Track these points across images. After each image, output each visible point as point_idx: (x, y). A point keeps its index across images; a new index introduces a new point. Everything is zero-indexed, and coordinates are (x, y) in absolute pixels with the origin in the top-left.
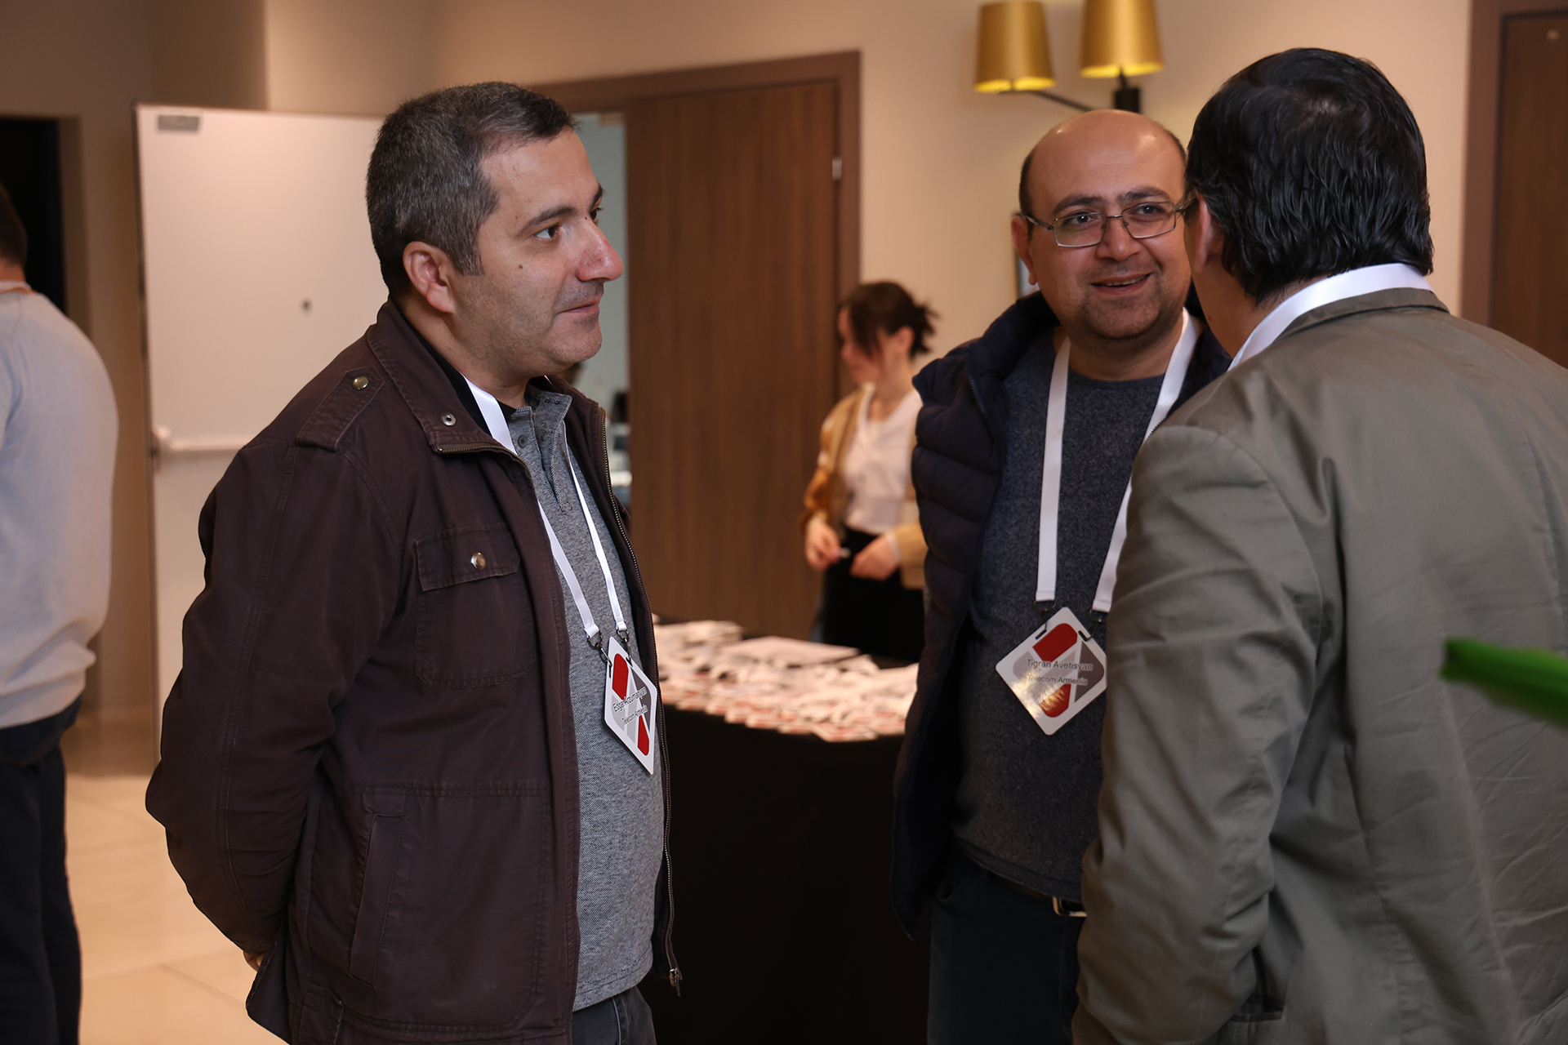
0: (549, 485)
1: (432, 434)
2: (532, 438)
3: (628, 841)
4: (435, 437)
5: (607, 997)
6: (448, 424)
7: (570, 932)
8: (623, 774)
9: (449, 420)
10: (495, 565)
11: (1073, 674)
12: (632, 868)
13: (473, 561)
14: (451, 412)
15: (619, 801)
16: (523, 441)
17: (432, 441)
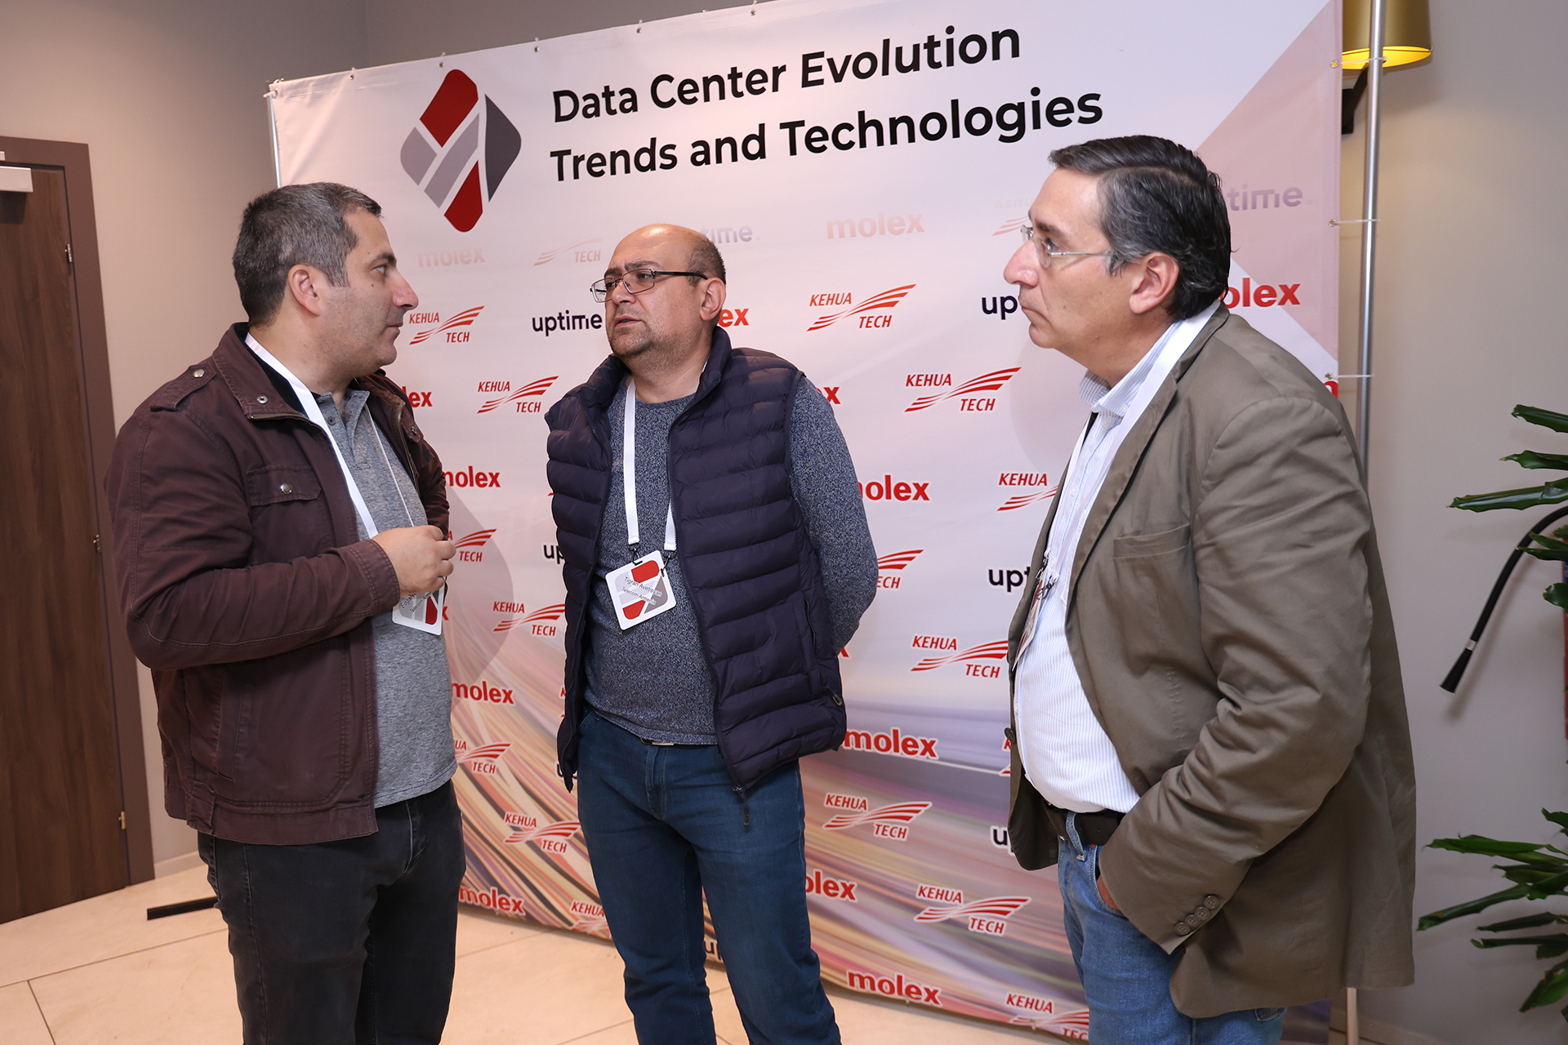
0: (349, 450)
1: (246, 407)
2: (338, 420)
3: (401, 694)
4: (248, 409)
5: (401, 800)
6: (262, 402)
7: (370, 738)
8: (397, 648)
9: (262, 399)
10: (300, 492)
11: (649, 595)
12: (407, 712)
13: (282, 487)
14: (263, 394)
15: (394, 667)
16: (331, 421)
17: (246, 412)
